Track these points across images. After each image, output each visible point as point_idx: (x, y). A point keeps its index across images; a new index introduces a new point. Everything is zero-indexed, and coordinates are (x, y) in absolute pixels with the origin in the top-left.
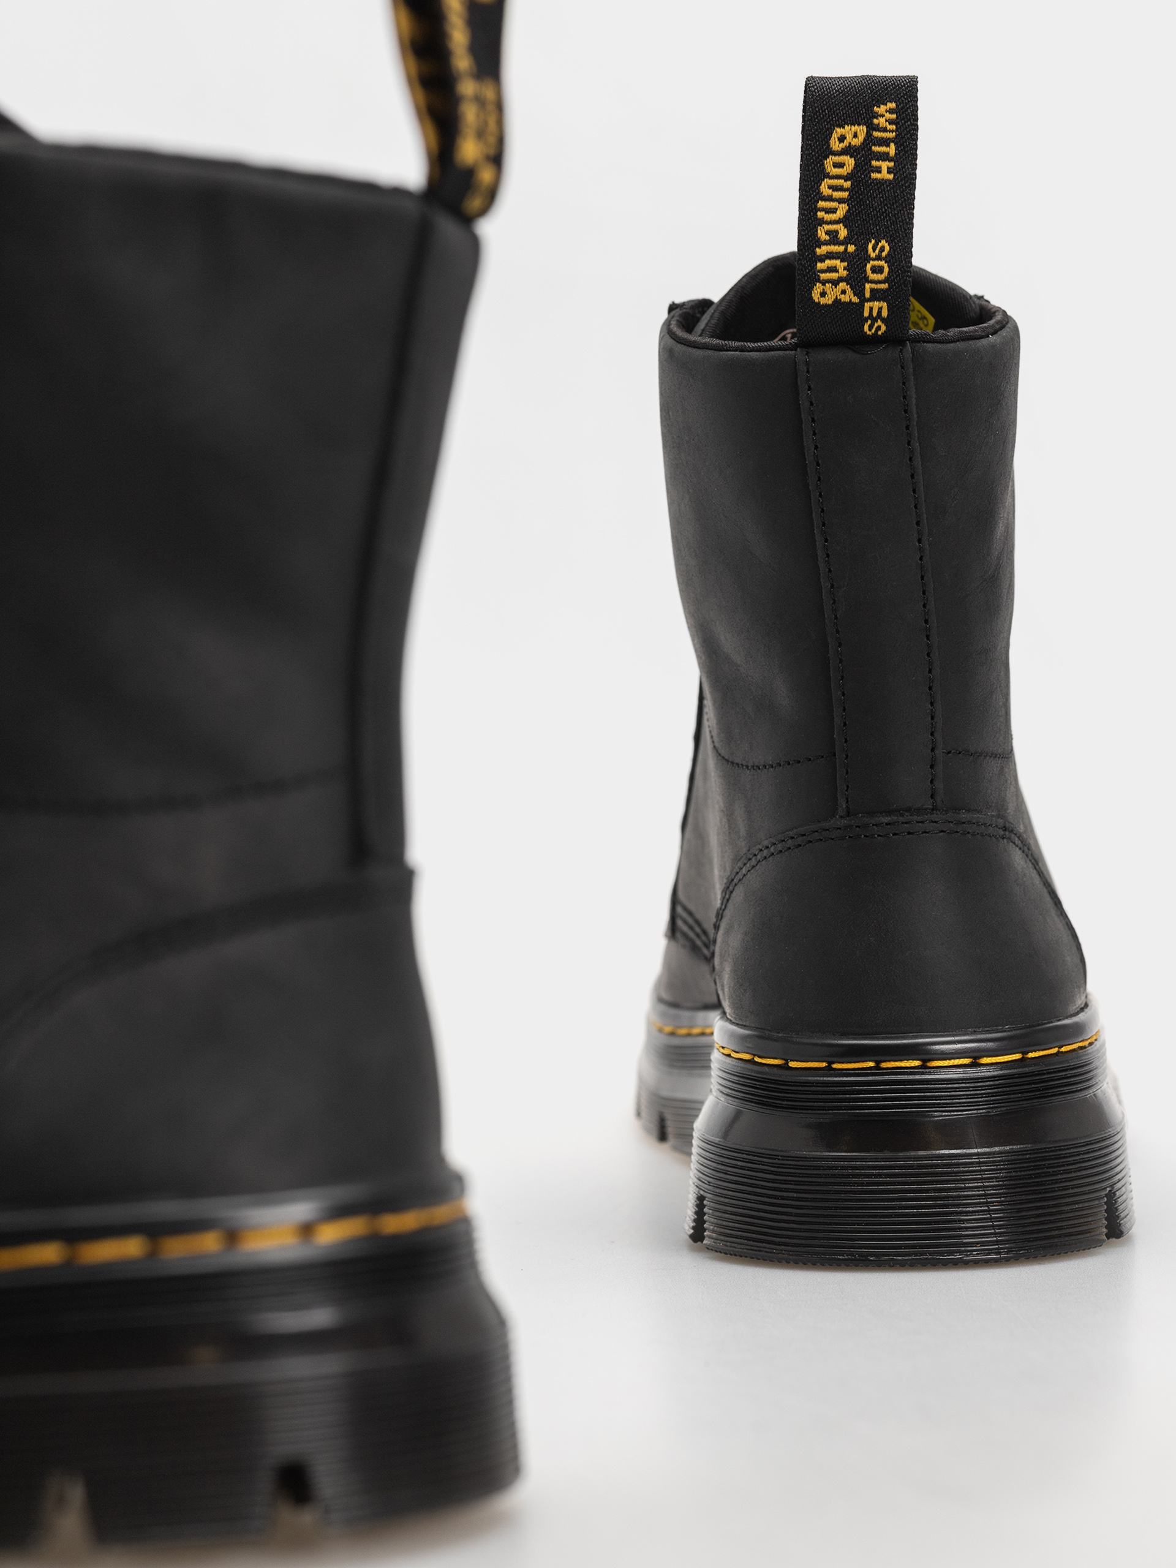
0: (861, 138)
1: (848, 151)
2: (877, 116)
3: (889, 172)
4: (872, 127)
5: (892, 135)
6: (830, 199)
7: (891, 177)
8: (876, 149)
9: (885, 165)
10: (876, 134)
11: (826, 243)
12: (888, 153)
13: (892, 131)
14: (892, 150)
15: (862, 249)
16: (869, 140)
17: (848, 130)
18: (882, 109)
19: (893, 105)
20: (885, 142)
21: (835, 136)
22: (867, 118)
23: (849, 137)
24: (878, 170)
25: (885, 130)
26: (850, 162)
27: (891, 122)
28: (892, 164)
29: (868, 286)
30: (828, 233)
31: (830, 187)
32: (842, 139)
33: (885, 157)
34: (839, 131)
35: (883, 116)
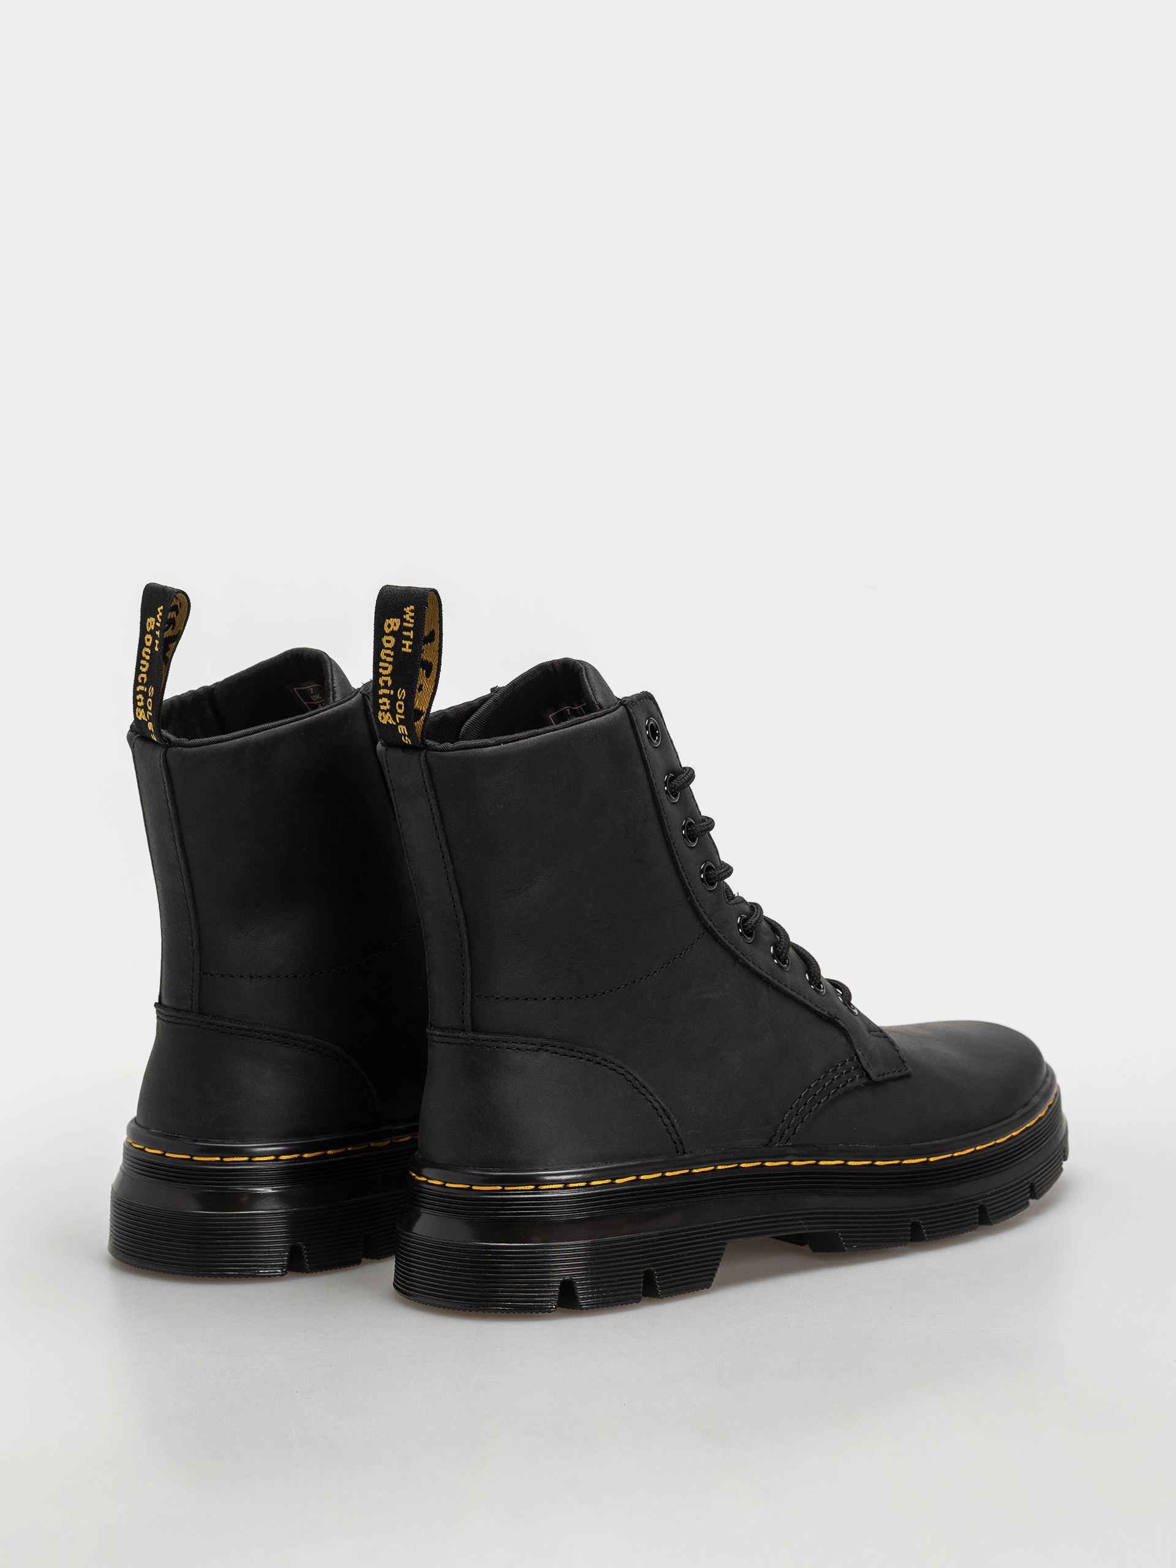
0: (398, 625)
1: (392, 633)
2: (405, 613)
3: (409, 648)
4: (403, 620)
5: (411, 625)
6: (385, 661)
7: (410, 651)
8: (405, 633)
9: (408, 643)
10: (405, 624)
11: (383, 688)
12: (410, 636)
13: (412, 623)
14: (411, 634)
15: (396, 693)
16: (402, 628)
17: (391, 621)
18: (407, 610)
19: (412, 607)
20: (408, 629)
21: (386, 625)
22: (400, 614)
23: (392, 625)
24: (405, 646)
25: (408, 622)
26: (392, 639)
27: (411, 617)
28: (411, 643)
29: (397, 715)
30: (384, 681)
31: (385, 654)
32: (389, 626)
33: (408, 638)
34: (387, 621)
35: (408, 614)
